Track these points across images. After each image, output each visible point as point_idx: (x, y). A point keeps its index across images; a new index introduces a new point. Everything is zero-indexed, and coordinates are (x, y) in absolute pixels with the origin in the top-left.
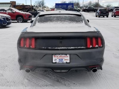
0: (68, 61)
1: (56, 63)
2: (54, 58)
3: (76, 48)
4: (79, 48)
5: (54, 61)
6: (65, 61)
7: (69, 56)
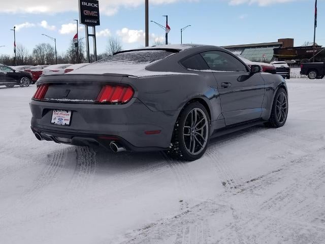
0: (68, 123)
1: (54, 124)
2: (54, 116)
3: (82, 100)
4: (86, 100)
5: (53, 121)
6: (64, 122)
7: (70, 113)
